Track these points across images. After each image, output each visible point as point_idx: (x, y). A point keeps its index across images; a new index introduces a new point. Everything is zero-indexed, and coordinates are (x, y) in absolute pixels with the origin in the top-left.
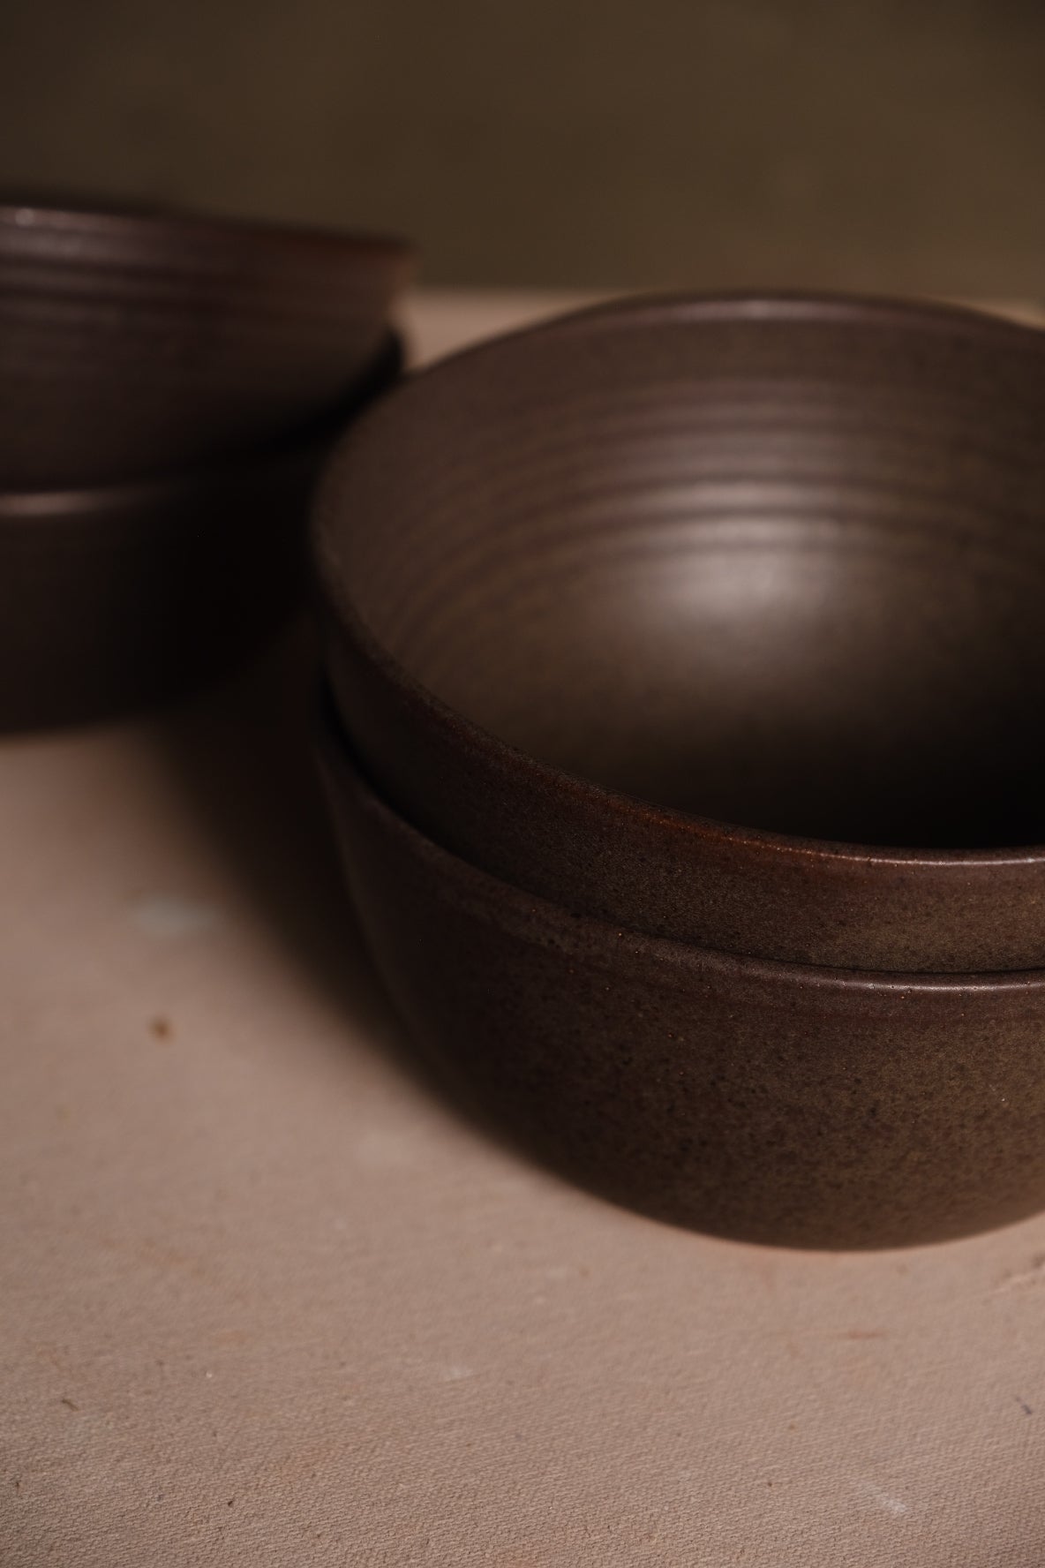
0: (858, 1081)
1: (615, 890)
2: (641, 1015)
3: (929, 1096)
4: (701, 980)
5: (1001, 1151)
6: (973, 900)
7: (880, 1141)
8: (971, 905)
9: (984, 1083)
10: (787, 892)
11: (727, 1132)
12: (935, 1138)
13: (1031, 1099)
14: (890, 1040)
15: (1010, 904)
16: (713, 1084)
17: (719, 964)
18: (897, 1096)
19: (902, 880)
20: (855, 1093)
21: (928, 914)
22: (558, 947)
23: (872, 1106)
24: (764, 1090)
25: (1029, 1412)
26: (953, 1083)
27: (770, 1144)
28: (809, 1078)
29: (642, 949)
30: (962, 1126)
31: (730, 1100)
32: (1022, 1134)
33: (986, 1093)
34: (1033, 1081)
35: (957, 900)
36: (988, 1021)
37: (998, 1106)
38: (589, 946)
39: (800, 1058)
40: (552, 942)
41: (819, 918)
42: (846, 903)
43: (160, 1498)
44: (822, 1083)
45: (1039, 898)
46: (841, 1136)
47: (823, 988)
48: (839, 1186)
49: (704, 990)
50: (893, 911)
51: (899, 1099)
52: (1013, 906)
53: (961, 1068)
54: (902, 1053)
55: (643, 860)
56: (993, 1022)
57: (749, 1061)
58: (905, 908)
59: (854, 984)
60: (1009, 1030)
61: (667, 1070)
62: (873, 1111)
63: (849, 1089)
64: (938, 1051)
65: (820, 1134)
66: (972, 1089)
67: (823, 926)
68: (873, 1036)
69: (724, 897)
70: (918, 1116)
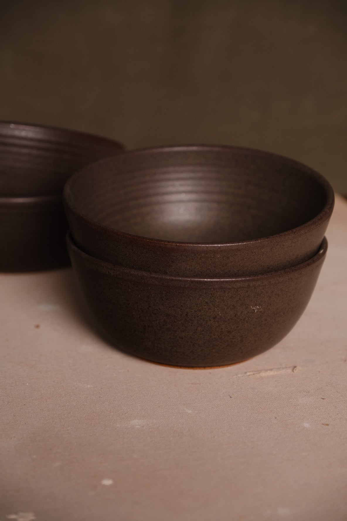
0: (182, 306)
1: (122, 257)
2: (130, 290)
3: (200, 311)
4: (142, 279)
5: (222, 329)
6: (203, 255)
7: (190, 324)
8: (203, 257)
9: (213, 307)
10: (159, 253)
11: (153, 322)
12: (203, 324)
13: (227, 313)
14: (188, 294)
15: (213, 257)
16: (148, 308)
17: (145, 274)
18: (192, 310)
19: (185, 249)
20: (181, 309)
21: (193, 259)
22: (110, 274)
23: (186, 313)
24: (160, 309)
25: (231, 397)
26: (205, 307)
27: (163, 325)
28: (170, 305)
29: (128, 271)
30: (210, 320)
31: (152, 313)
32: (226, 324)
33: (215, 311)
34: (226, 308)
35: (199, 255)
36: (211, 288)
37: (218, 315)
38: (117, 272)
39: (167, 300)
40: (109, 272)
41: (167, 261)
42: (173, 256)
43: (8, 403)
44: (173, 307)
45: (220, 255)
46: (180, 322)
47: (169, 279)
48: (182, 338)
49: (143, 281)
50: (184, 258)
51: (193, 311)
52: (214, 257)
53: (207, 303)
54: (191, 298)
55: (126, 248)
56: (212, 289)
57: (155, 301)
58: (187, 257)
59: (177, 278)
60: (217, 292)
61: (137, 305)
62: (187, 315)
63: (180, 308)
64: (200, 297)
65: (175, 322)
66: (211, 309)
67: (169, 263)
68: (183, 292)
69: (145, 256)
70: (198, 316)
